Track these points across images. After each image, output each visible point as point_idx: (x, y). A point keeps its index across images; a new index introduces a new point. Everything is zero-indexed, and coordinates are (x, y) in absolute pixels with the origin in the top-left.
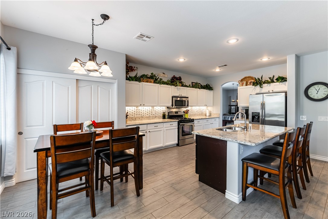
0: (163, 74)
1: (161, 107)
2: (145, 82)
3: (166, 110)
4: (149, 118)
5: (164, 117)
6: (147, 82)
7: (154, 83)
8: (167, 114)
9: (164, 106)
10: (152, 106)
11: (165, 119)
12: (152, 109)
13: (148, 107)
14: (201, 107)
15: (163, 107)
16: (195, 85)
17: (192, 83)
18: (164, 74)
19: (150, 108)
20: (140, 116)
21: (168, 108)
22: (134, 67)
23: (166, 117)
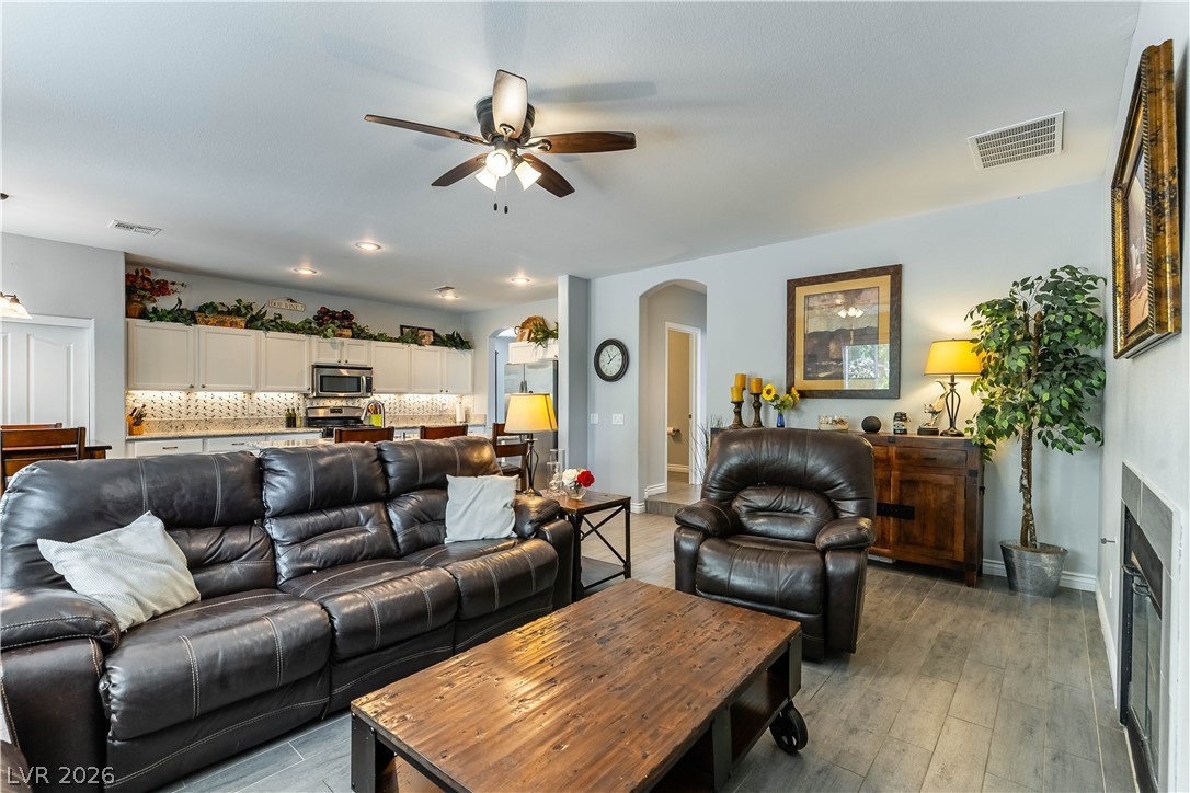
0: (289, 303)
1: (282, 394)
2: (212, 325)
3: (301, 402)
4: (235, 422)
5: (291, 421)
6: (222, 324)
7: (246, 327)
8: (301, 413)
9: (293, 392)
10: (245, 391)
11: (295, 426)
12: (247, 399)
13: (232, 394)
14: (435, 396)
15: (289, 395)
16: (411, 336)
17: (402, 327)
18: (292, 301)
19: (240, 395)
20: (201, 417)
21: (306, 396)
22: (173, 283)
23: (298, 422)
